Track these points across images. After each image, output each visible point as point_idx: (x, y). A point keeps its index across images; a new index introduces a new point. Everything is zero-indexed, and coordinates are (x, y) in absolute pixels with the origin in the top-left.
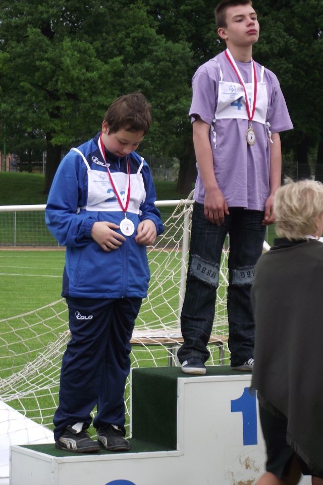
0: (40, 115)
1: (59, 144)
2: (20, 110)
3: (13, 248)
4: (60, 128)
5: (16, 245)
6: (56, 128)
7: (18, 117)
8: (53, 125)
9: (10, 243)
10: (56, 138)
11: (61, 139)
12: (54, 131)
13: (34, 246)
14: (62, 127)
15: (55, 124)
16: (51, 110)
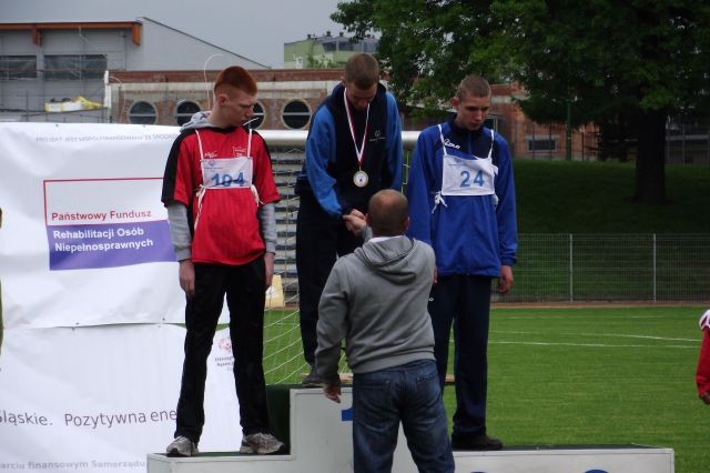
0: (619, 54)
1: (656, 108)
2: (580, 45)
3: (568, 304)
4: (658, 78)
5: (574, 299)
6: (650, 78)
7: (577, 59)
8: (645, 73)
9: (562, 295)
10: (650, 97)
11: (659, 98)
12: (646, 84)
13: (610, 301)
14: (660, 74)
15: (648, 71)
16: (640, 44)
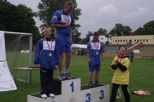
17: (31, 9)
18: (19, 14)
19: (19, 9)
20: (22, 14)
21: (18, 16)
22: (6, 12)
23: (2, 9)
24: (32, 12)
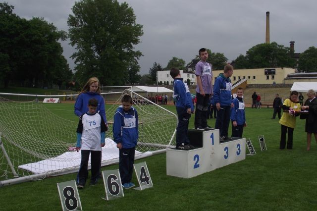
17: (54, 27)
18: (36, 36)
19: (35, 26)
20: (41, 35)
21: (33, 38)
22: (13, 32)
23: (7, 27)
24: (56, 31)
